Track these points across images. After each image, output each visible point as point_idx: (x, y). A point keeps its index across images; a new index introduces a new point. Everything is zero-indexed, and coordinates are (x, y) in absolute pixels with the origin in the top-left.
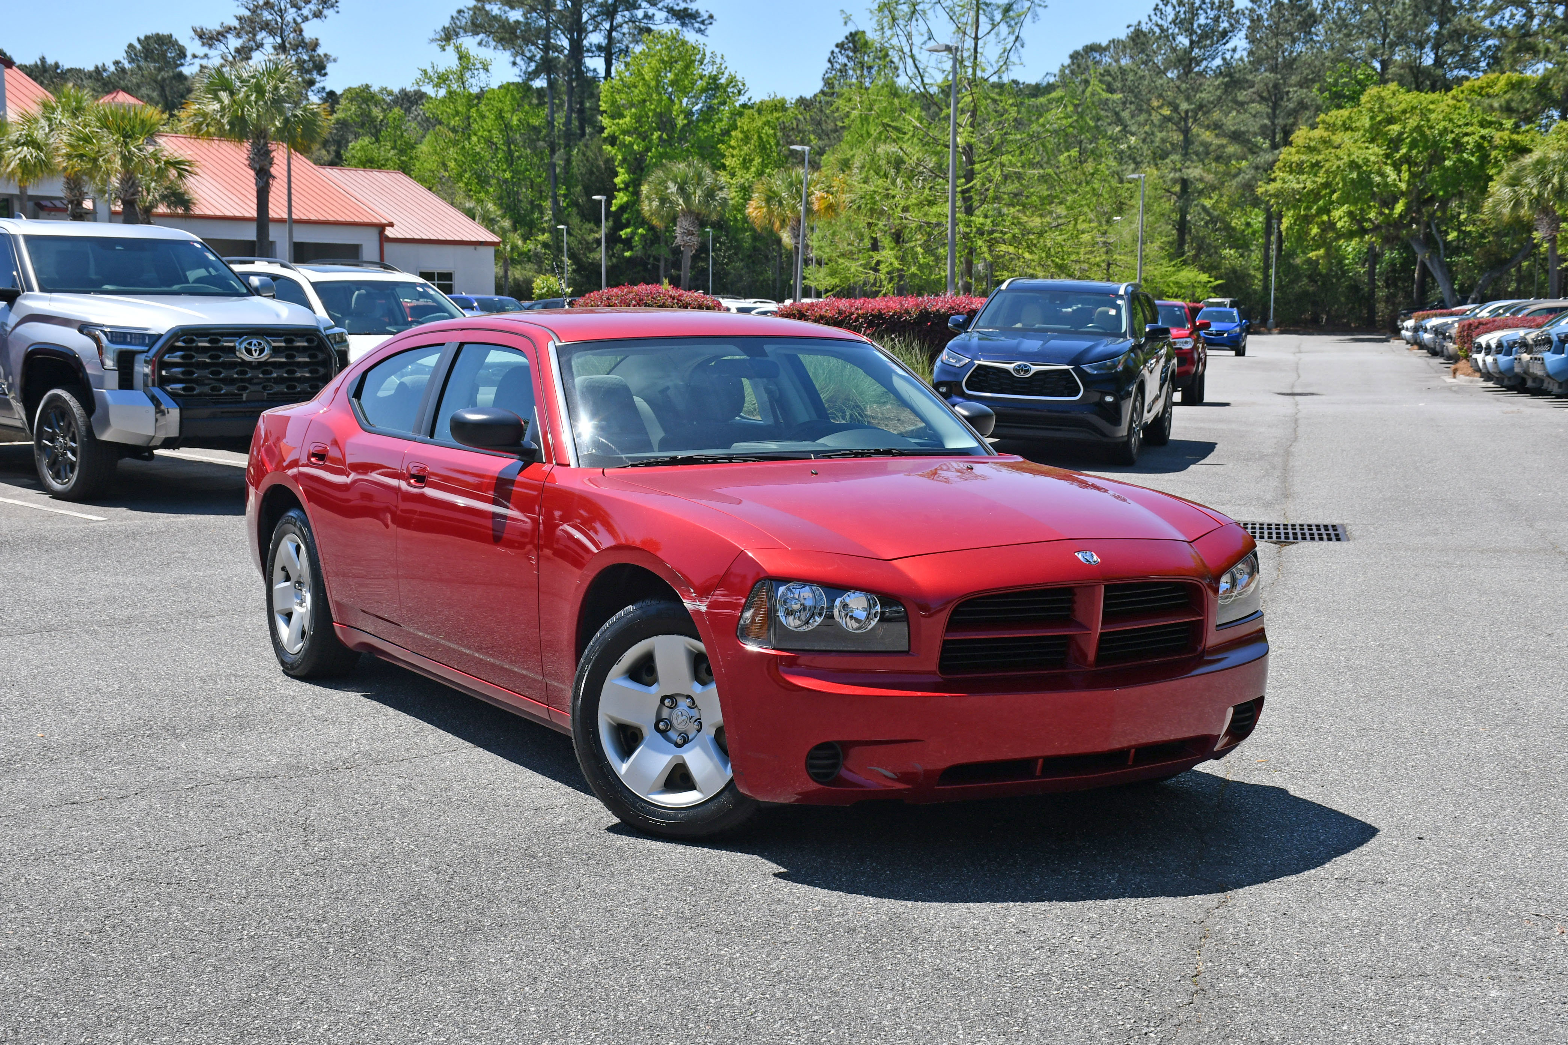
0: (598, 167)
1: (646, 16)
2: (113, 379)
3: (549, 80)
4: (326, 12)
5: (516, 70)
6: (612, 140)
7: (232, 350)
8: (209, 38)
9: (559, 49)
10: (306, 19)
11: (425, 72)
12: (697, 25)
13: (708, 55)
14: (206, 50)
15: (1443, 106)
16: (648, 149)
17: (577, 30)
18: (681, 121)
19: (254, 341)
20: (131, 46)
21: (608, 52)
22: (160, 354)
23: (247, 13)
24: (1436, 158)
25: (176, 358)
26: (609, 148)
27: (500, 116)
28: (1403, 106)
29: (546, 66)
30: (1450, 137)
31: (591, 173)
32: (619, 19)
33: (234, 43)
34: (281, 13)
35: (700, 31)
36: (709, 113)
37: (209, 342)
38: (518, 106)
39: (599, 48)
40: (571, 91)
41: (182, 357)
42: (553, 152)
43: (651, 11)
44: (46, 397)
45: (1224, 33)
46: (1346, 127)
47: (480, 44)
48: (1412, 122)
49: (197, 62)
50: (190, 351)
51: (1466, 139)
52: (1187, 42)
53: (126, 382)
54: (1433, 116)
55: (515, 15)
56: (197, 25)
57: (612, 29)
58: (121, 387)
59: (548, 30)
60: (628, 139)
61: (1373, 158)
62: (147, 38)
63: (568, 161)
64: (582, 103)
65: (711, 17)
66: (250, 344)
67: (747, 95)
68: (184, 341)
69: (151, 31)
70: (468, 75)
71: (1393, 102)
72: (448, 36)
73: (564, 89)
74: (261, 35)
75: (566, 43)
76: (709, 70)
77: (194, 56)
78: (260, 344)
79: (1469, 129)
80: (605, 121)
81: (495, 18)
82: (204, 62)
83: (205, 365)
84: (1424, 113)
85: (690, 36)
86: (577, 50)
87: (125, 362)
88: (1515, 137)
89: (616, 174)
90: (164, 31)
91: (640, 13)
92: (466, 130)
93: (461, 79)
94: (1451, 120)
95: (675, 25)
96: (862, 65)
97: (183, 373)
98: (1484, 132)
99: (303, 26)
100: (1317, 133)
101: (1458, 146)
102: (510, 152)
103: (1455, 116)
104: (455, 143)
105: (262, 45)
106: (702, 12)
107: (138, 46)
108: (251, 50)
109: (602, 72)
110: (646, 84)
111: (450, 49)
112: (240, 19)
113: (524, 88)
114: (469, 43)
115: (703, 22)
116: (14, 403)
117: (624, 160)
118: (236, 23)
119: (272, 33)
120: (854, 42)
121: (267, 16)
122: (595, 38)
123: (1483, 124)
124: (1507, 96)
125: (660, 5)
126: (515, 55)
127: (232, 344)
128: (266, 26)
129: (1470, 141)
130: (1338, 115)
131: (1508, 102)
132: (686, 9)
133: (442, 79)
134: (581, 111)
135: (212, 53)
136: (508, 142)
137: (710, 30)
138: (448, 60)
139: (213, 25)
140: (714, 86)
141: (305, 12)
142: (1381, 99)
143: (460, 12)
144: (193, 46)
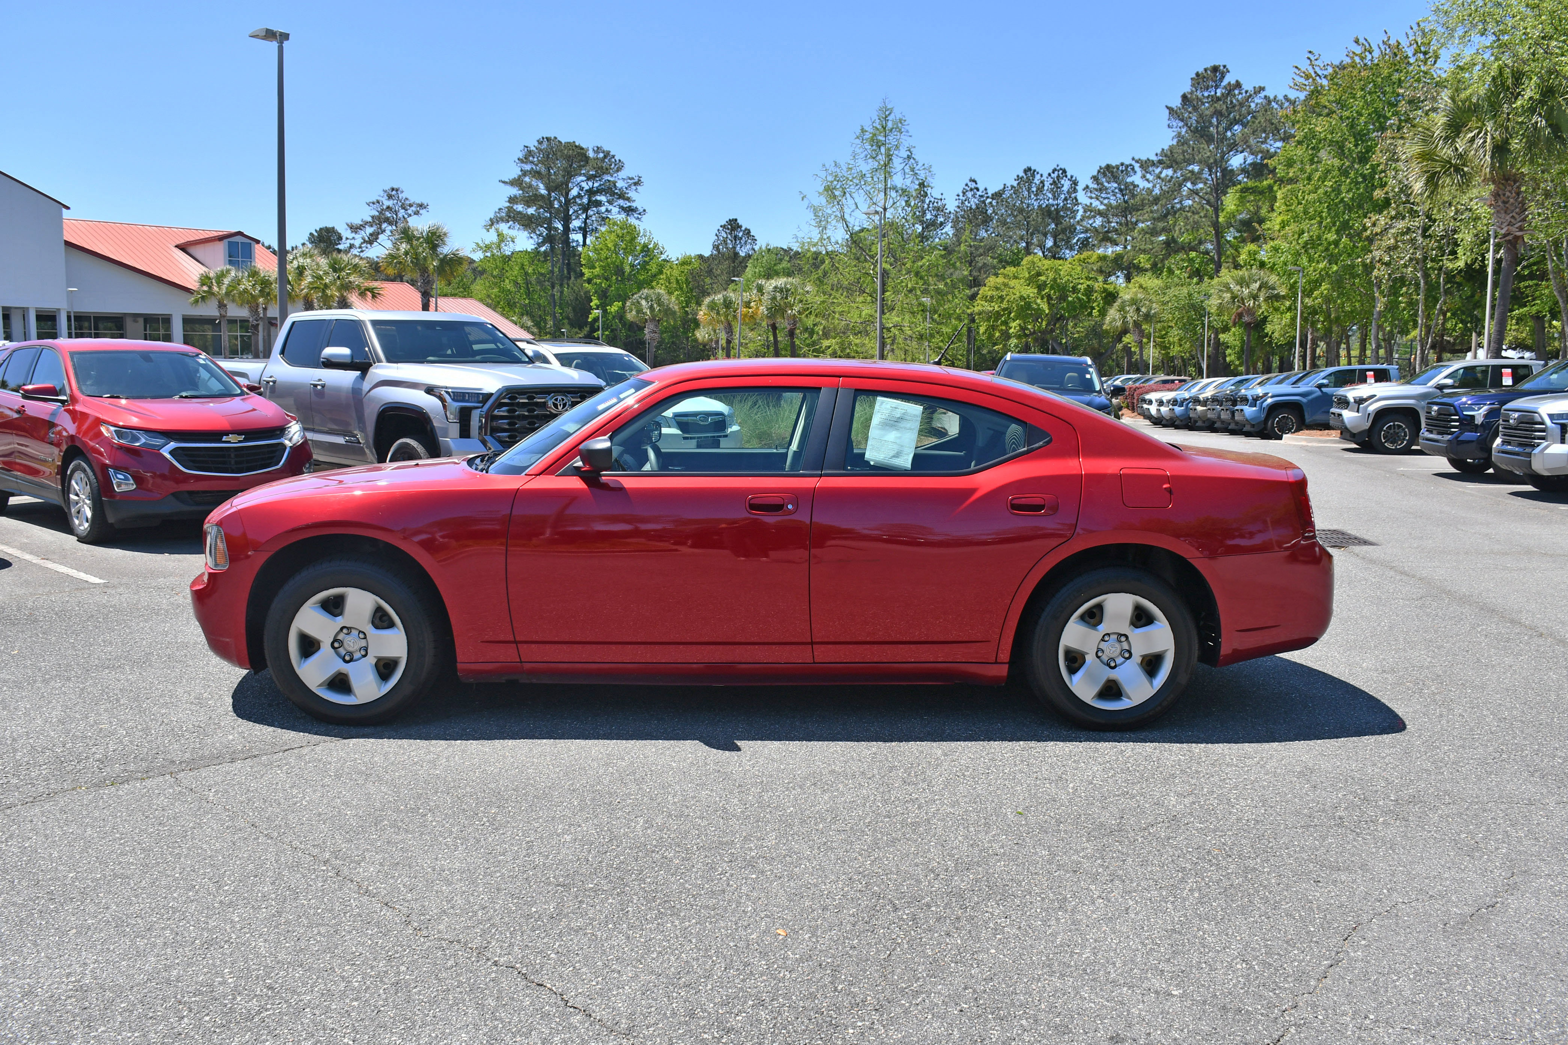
0: (581, 296)
1: (607, 210)
2: (455, 429)
3: (551, 246)
4: (421, 212)
5: (532, 241)
6: (589, 281)
7: (544, 405)
8: (355, 229)
9: (556, 229)
10: (410, 215)
11: (477, 244)
12: (636, 215)
13: (642, 232)
14: (353, 235)
15: (1066, 267)
16: (610, 286)
17: (567, 220)
18: (627, 269)
19: (560, 398)
20: (311, 234)
21: (584, 231)
22: (492, 408)
23: (377, 214)
24: (1063, 298)
25: (503, 412)
26: (587, 285)
27: (522, 267)
28: (1046, 267)
29: (549, 239)
30: (1071, 285)
31: (577, 299)
32: (590, 212)
33: (369, 230)
34: (396, 213)
35: (638, 218)
36: (644, 265)
37: (527, 398)
38: (531, 263)
39: (580, 228)
40: (564, 254)
41: (508, 411)
42: (553, 287)
43: (610, 207)
44: (395, 445)
45: (942, 224)
46: (1015, 277)
47: (509, 228)
48: (1051, 275)
49: (349, 241)
50: (513, 406)
51: (1079, 286)
52: (920, 228)
53: (465, 433)
54: (1062, 273)
55: (531, 211)
56: (349, 222)
57: (587, 218)
58: (461, 437)
59: (550, 219)
60: (598, 281)
61: (1031, 295)
62: (321, 229)
63: (562, 292)
64: (569, 260)
65: (644, 211)
66: (556, 400)
67: (666, 254)
68: (509, 398)
69: (323, 225)
70: (503, 245)
71: (1040, 264)
72: (492, 222)
73: (559, 252)
74: (384, 225)
75: (560, 227)
76: (642, 240)
77: (347, 239)
78: (563, 400)
79: (1082, 281)
80: (585, 270)
81: (520, 213)
82: (352, 242)
83: (524, 417)
84: (1057, 271)
85: (632, 221)
86: (567, 230)
87: (464, 416)
88: (1105, 286)
89: (591, 301)
90: (330, 225)
91: (603, 209)
92: (501, 277)
93: (499, 247)
94: (1071, 275)
95: (623, 216)
96: (736, 237)
97: (509, 424)
98: (1089, 283)
99: (408, 219)
100: (1000, 280)
101: (1075, 290)
102: (528, 289)
103: (1073, 273)
104: (495, 284)
105: (385, 231)
106: (639, 208)
107: (316, 234)
108: (378, 234)
109: (581, 242)
110: (609, 249)
111: (492, 231)
112: (373, 217)
113: (536, 252)
114: (503, 227)
115: (640, 214)
116: (367, 451)
117: (596, 292)
118: (370, 219)
119: (390, 224)
120: (731, 225)
121: (388, 214)
122: (576, 223)
123: (1088, 278)
124: (1099, 264)
125: (615, 204)
126: (530, 233)
127: (543, 400)
128: (387, 220)
129: (1082, 287)
130: (1010, 270)
131: (1101, 267)
132: (630, 207)
133: (488, 247)
134: (569, 264)
135: (357, 236)
136: (528, 283)
137: (644, 218)
138: (491, 237)
139: (357, 221)
140: (646, 249)
141: (410, 212)
142: (1034, 263)
143: (500, 209)
144: (346, 233)
